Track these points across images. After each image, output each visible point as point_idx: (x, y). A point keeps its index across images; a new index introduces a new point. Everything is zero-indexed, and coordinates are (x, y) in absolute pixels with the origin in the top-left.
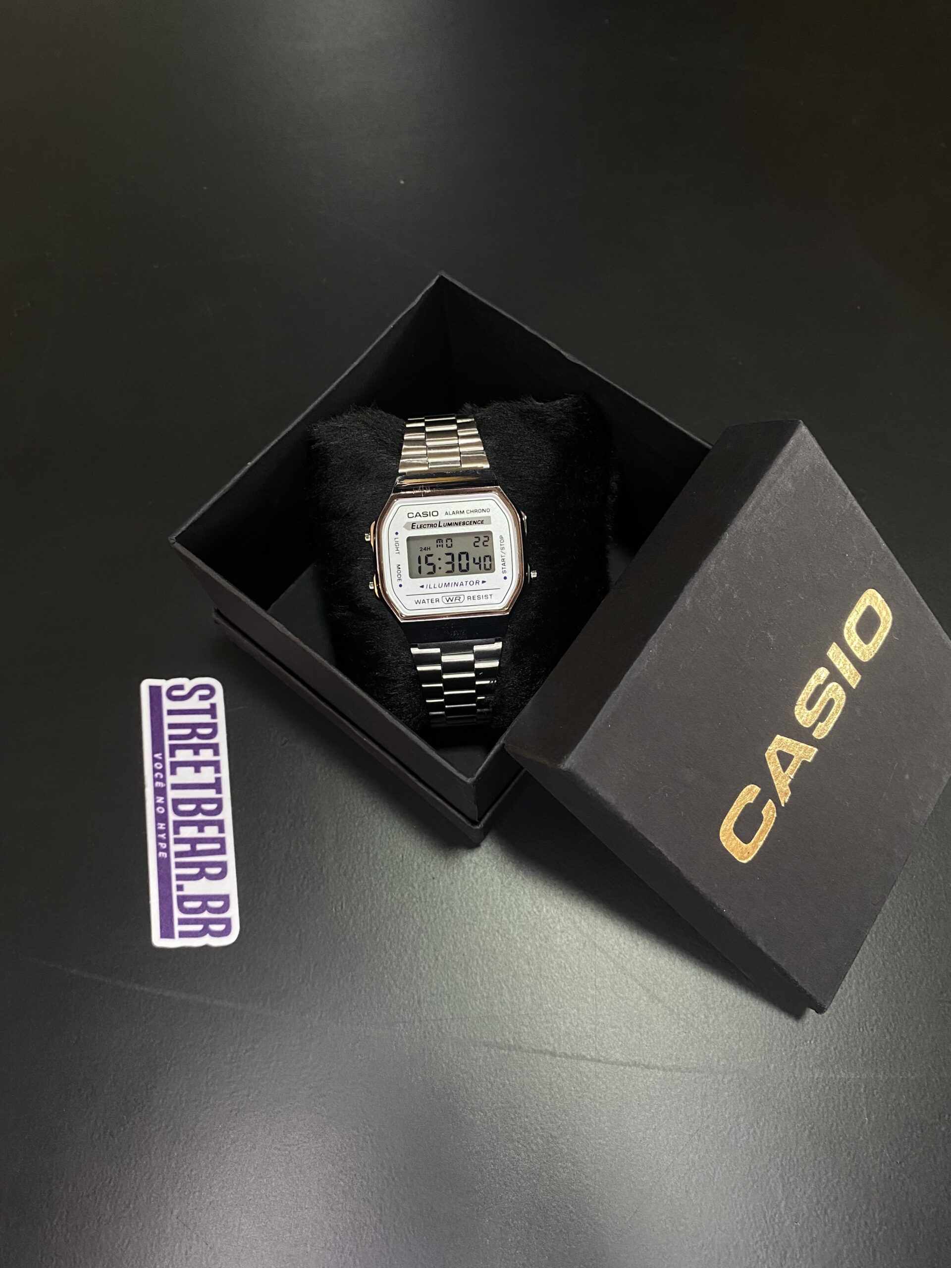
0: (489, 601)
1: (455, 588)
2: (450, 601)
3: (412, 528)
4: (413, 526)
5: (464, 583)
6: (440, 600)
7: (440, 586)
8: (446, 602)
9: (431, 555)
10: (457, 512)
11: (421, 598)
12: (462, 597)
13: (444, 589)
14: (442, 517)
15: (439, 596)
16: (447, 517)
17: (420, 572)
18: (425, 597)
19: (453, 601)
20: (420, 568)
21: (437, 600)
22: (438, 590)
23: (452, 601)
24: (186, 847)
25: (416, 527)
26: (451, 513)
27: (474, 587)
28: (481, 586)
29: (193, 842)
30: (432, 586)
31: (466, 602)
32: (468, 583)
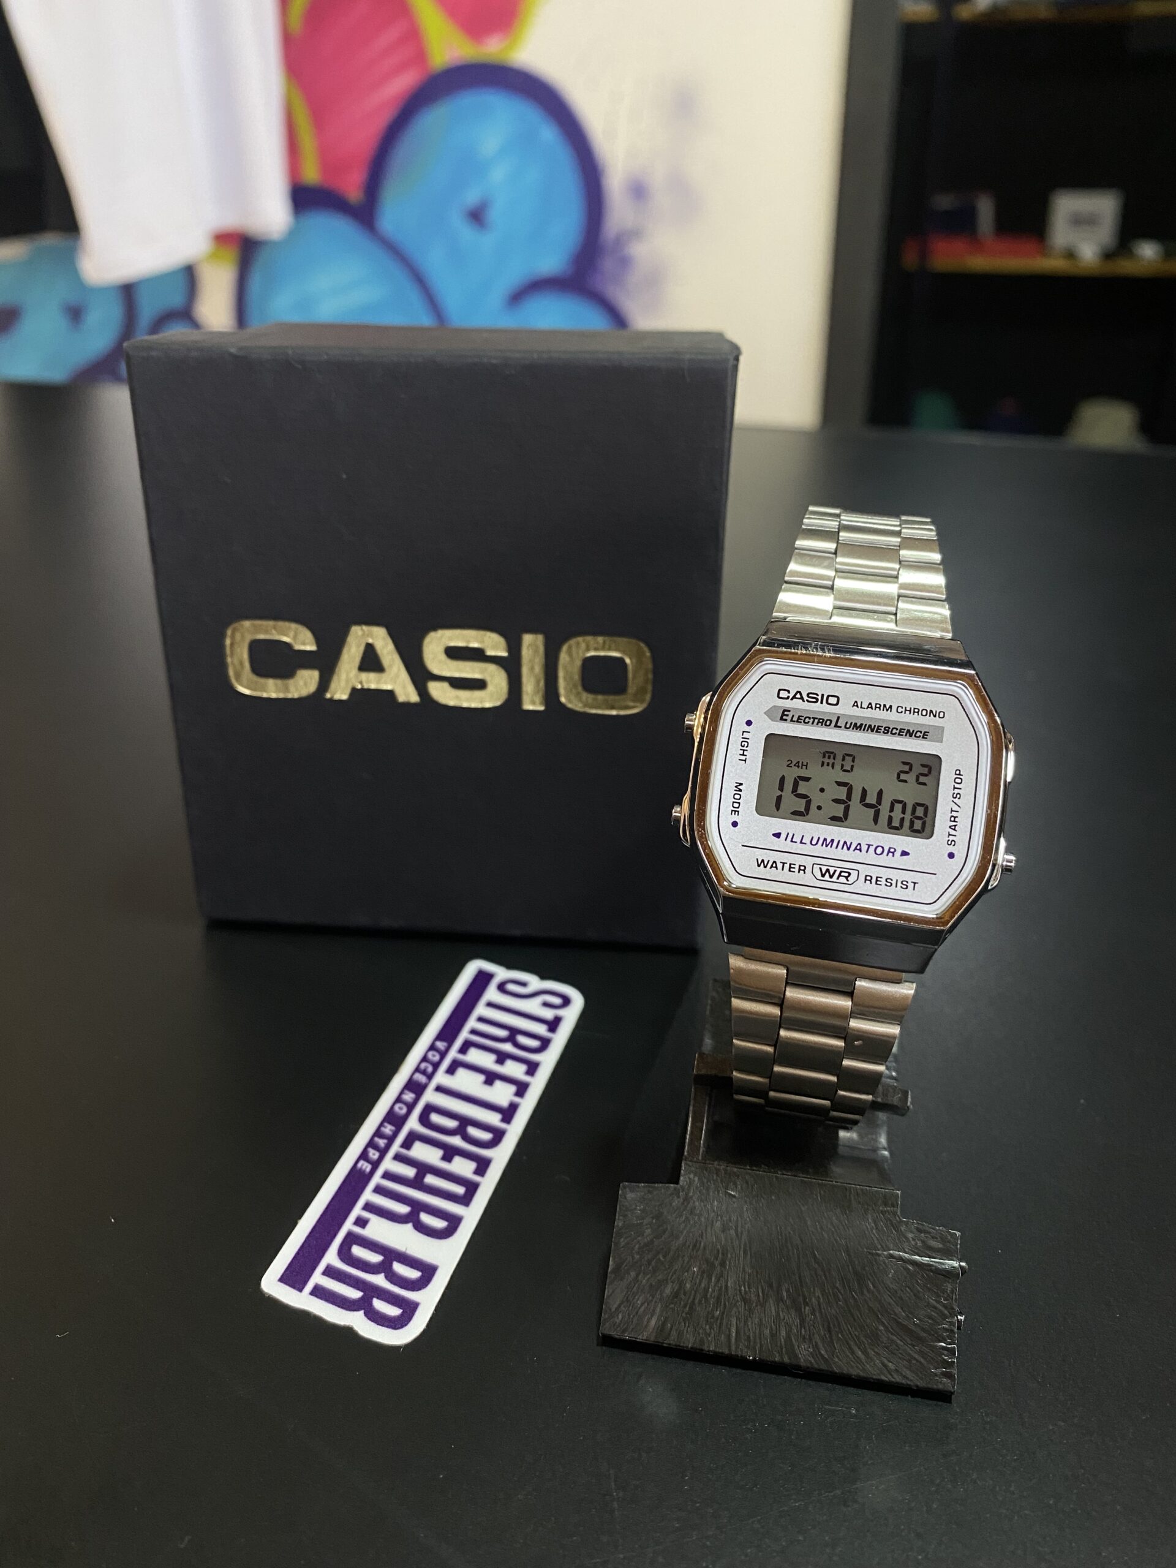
0: (908, 894)
1: (844, 854)
2: (827, 877)
3: (781, 719)
4: (783, 715)
5: (864, 848)
6: (809, 870)
7: (814, 842)
8: (819, 876)
9: (807, 779)
10: (878, 706)
11: (770, 857)
12: (854, 874)
13: (819, 850)
14: (845, 709)
15: (808, 862)
16: (857, 712)
17: (778, 806)
18: (779, 858)
19: (834, 879)
20: (779, 798)
21: (802, 869)
22: (807, 849)
23: (831, 877)
24: (410, 1172)
25: (789, 718)
26: (865, 705)
27: (884, 860)
28: (897, 860)
29: (423, 1169)
30: (797, 839)
31: (861, 886)
32: (872, 849)
